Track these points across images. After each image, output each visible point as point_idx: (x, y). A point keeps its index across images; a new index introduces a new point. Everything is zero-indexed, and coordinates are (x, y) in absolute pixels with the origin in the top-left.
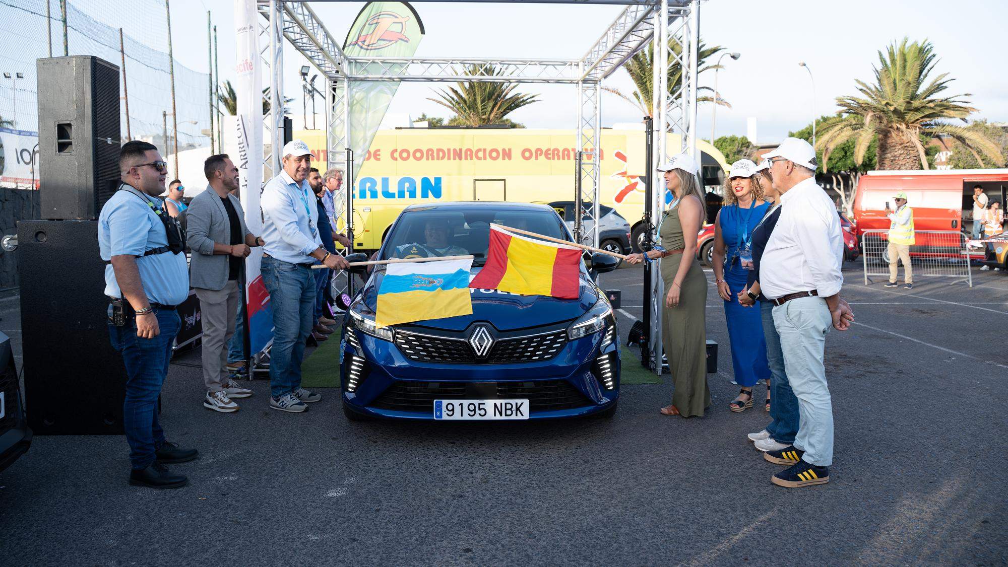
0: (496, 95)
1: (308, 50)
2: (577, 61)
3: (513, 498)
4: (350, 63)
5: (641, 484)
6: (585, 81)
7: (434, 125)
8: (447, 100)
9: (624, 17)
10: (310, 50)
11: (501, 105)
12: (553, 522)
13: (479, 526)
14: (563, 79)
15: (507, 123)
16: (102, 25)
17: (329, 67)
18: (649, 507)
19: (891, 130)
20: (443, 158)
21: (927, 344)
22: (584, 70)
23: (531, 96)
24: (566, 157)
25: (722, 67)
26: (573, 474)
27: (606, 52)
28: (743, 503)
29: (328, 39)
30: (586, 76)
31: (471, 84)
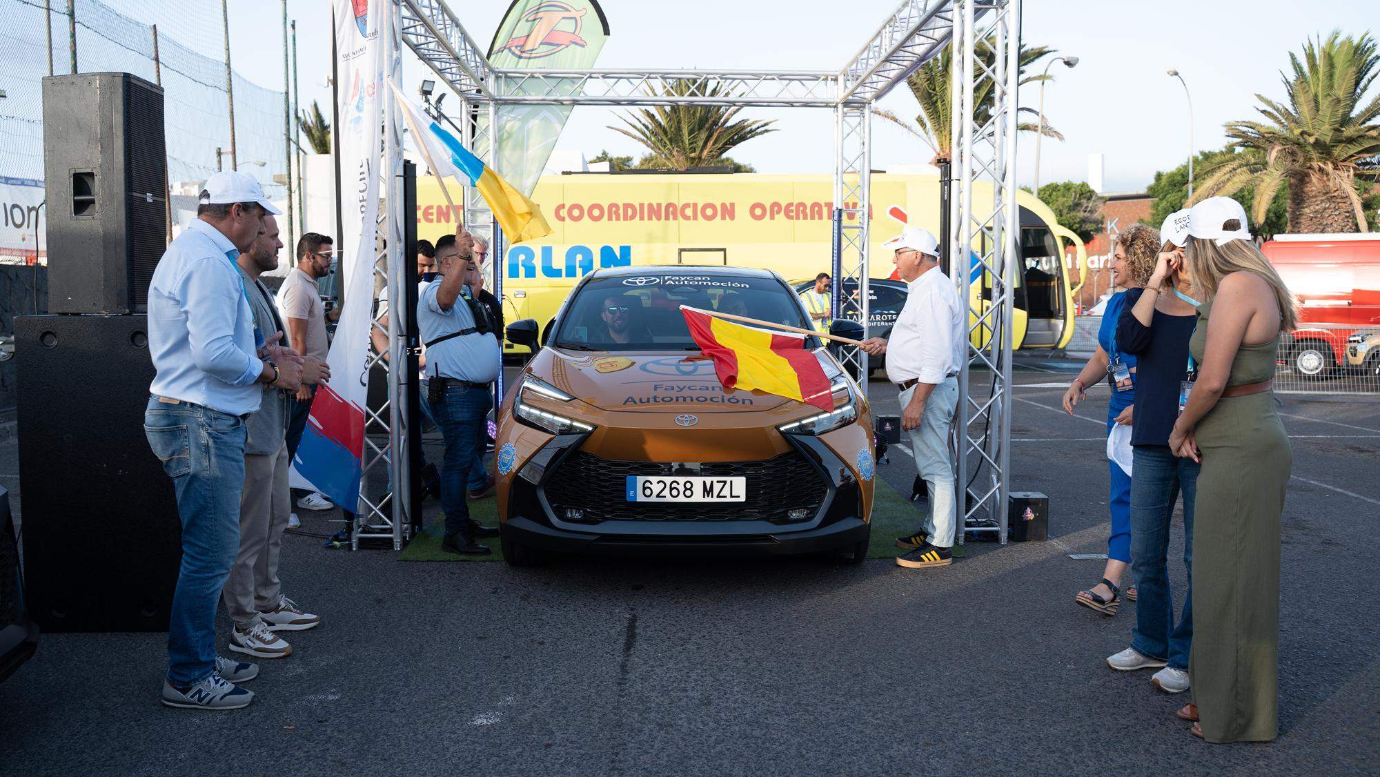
0: (710, 122)
1: (436, 59)
2: (836, 73)
3: (748, 731)
4: (497, 78)
5: (937, 709)
6: (847, 104)
7: (620, 167)
8: (638, 130)
10: (439, 60)
11: (718, 137)
13: (699, 770)
14: (814, 100)
15: (726, 163)
16: (129, 21)
17: (467, 84)
18: (951, 744)
19: (1310, 171)
20: (633, 217)
21: (1369, 500)
22: (846, 87)
23: (763, 123)
24: (816, 216)
25: (1050, 77)
26: (837, 694)
27: (879, 61)
28: (1093, 739)
29: (467, 44)
30: (848, 96)
31: (675, 108)
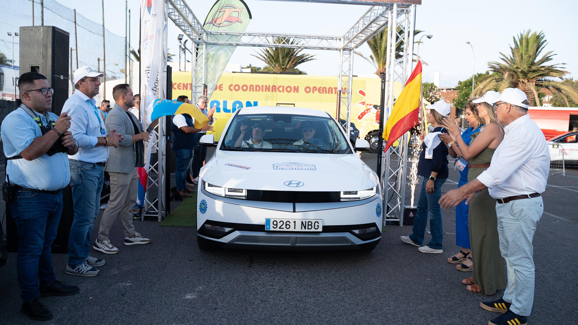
0: (290, 54)
1: (183, 26)
2: (340, 37)
3: (298, 304)
4: (207, 34)
5: (375, 296)
6: (344, 49)
7: (255, 71)
8: (262, 56)
9: (370, 13)
10: (184, 26)
11: (293, 60)
12: (322, 320)
14: (331, 47)
15: (296, 71)
16: (64, 7)
17: (195, 36)
18: (380, 312)
19: (519, 82)
20: (259, 90)
22: (344, 43)
23: (311, 56)
24: (330, 92)
25: (421, 42)
26: (334, 289)
27: (358, 33)
28: (437, 311)
29: (195, 20)
30: (345, 46)
31: (277, 49)
